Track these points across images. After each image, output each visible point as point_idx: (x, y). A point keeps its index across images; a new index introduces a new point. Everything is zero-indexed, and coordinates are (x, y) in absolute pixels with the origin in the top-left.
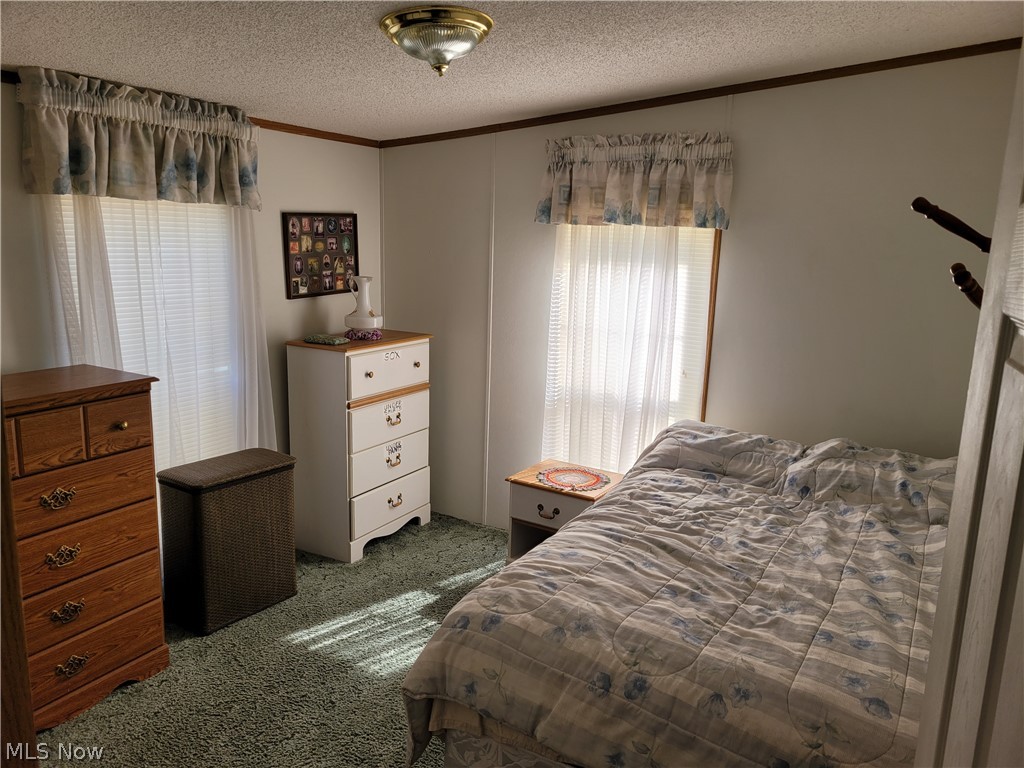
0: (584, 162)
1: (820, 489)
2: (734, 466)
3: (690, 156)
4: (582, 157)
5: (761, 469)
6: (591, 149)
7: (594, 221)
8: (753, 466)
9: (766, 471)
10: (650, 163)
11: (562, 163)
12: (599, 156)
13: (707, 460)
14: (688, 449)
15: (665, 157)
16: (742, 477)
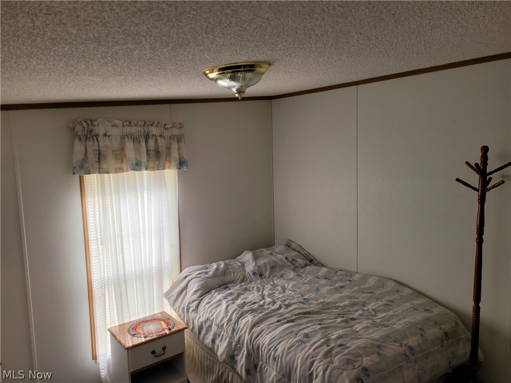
0: (105, 135)
1: (266, 272)
2: (228, 278)
3: (167, 134)
4: (104, 132)
5: (237, 275)
6: (110, 127)
7: (118, 170)
8: (234, 275)
9: (239, 276)
10: (147, 138)
11: (90, 135)
12: (116, 132)
13: (218, 281)
14: (209, 280)
15: (155, 134)
16: (232, 282)
